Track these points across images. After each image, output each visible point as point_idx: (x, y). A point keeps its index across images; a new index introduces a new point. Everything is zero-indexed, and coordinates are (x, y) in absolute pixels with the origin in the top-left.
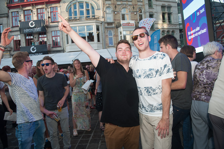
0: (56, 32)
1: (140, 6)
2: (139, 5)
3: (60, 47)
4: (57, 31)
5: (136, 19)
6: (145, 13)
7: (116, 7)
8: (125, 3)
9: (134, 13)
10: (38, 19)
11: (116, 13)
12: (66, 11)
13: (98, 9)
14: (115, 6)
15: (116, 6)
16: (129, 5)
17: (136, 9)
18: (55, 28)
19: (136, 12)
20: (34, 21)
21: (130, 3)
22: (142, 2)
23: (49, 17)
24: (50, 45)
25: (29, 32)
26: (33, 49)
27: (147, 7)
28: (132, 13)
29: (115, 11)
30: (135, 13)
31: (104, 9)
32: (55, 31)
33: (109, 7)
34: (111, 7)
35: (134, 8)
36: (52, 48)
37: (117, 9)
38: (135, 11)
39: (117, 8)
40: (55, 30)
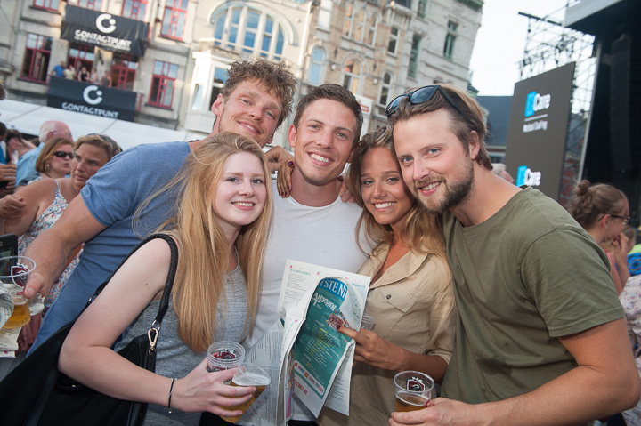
0: (167, 65)
1: (390, 68)
2: (389, 65)
3: (169, 108)
4: (170, 64)
5: (373, 95)
6: (397, 86)
7: (336, 52)
8: (359, 48)
9: (372, 80)
11: (334, 67)
12: (208, 20)
13: (295, 44)
14: (334, 49)
15: (339, 50)
16: (367, 57)
17: (379, 72)
18: (168, 55)
19: (379, 79)
20: (114, 17)
21: (369, 53)
22: (396, 58)
23: (157, 20)
24: (142, 95)
25: (90, 41)
26: (93, 95)
27: (404, 73)
28: (367, 79)
29: (333, 61)
30: (376, 81)
31: (307, 50)
32: (164, 62)
33: (322, 47)
34: (327, 50)
35: (375, 67)
36: (147, 105)
37: (338, 59)
38: (376, 74)
39: (338, 56)
40: (165, 60)
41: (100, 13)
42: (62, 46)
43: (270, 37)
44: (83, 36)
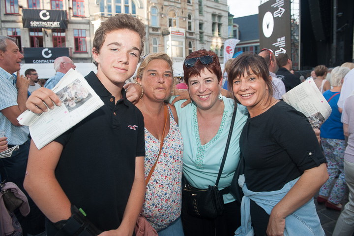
0: (80, 31)
1: (190, 11)
2: (189, 10)
3: (86, 52)
4: (81, 30)
5: (184, 27)
6: (195, 20)
7: (162, 8)
8: (173, 4)
9: (183, 19)
10: (51, 8)
11: (163, 16)
12: (96, 3)
13: (142, 8)
14: (161, 6)
15: (163, 6)
16: (178, 8)
17: (185, 14)
18: (79, 25)
19: (185, 18)
20: (48, 11)
21: (179, 6)
22: (192, 6)
23: (70, 8)
24: (71, 48)
25: (39, 26)
26: (47, 53)
27: (197, 13)
28: (180, 19)
29: (162, 13)
30: (184, 19)
31: (148, 9)
32: (78, 29)
33: (155, 7)
34: (157, 7)
35: (182, 12)
36: (74, 53)
37: (164, 12)
38: (184, 16)
39: (164, 10)
40: (79, 28)
41: (41, 10)
42: (25, 32)
43: (129, 6)
44: (34, 24)
